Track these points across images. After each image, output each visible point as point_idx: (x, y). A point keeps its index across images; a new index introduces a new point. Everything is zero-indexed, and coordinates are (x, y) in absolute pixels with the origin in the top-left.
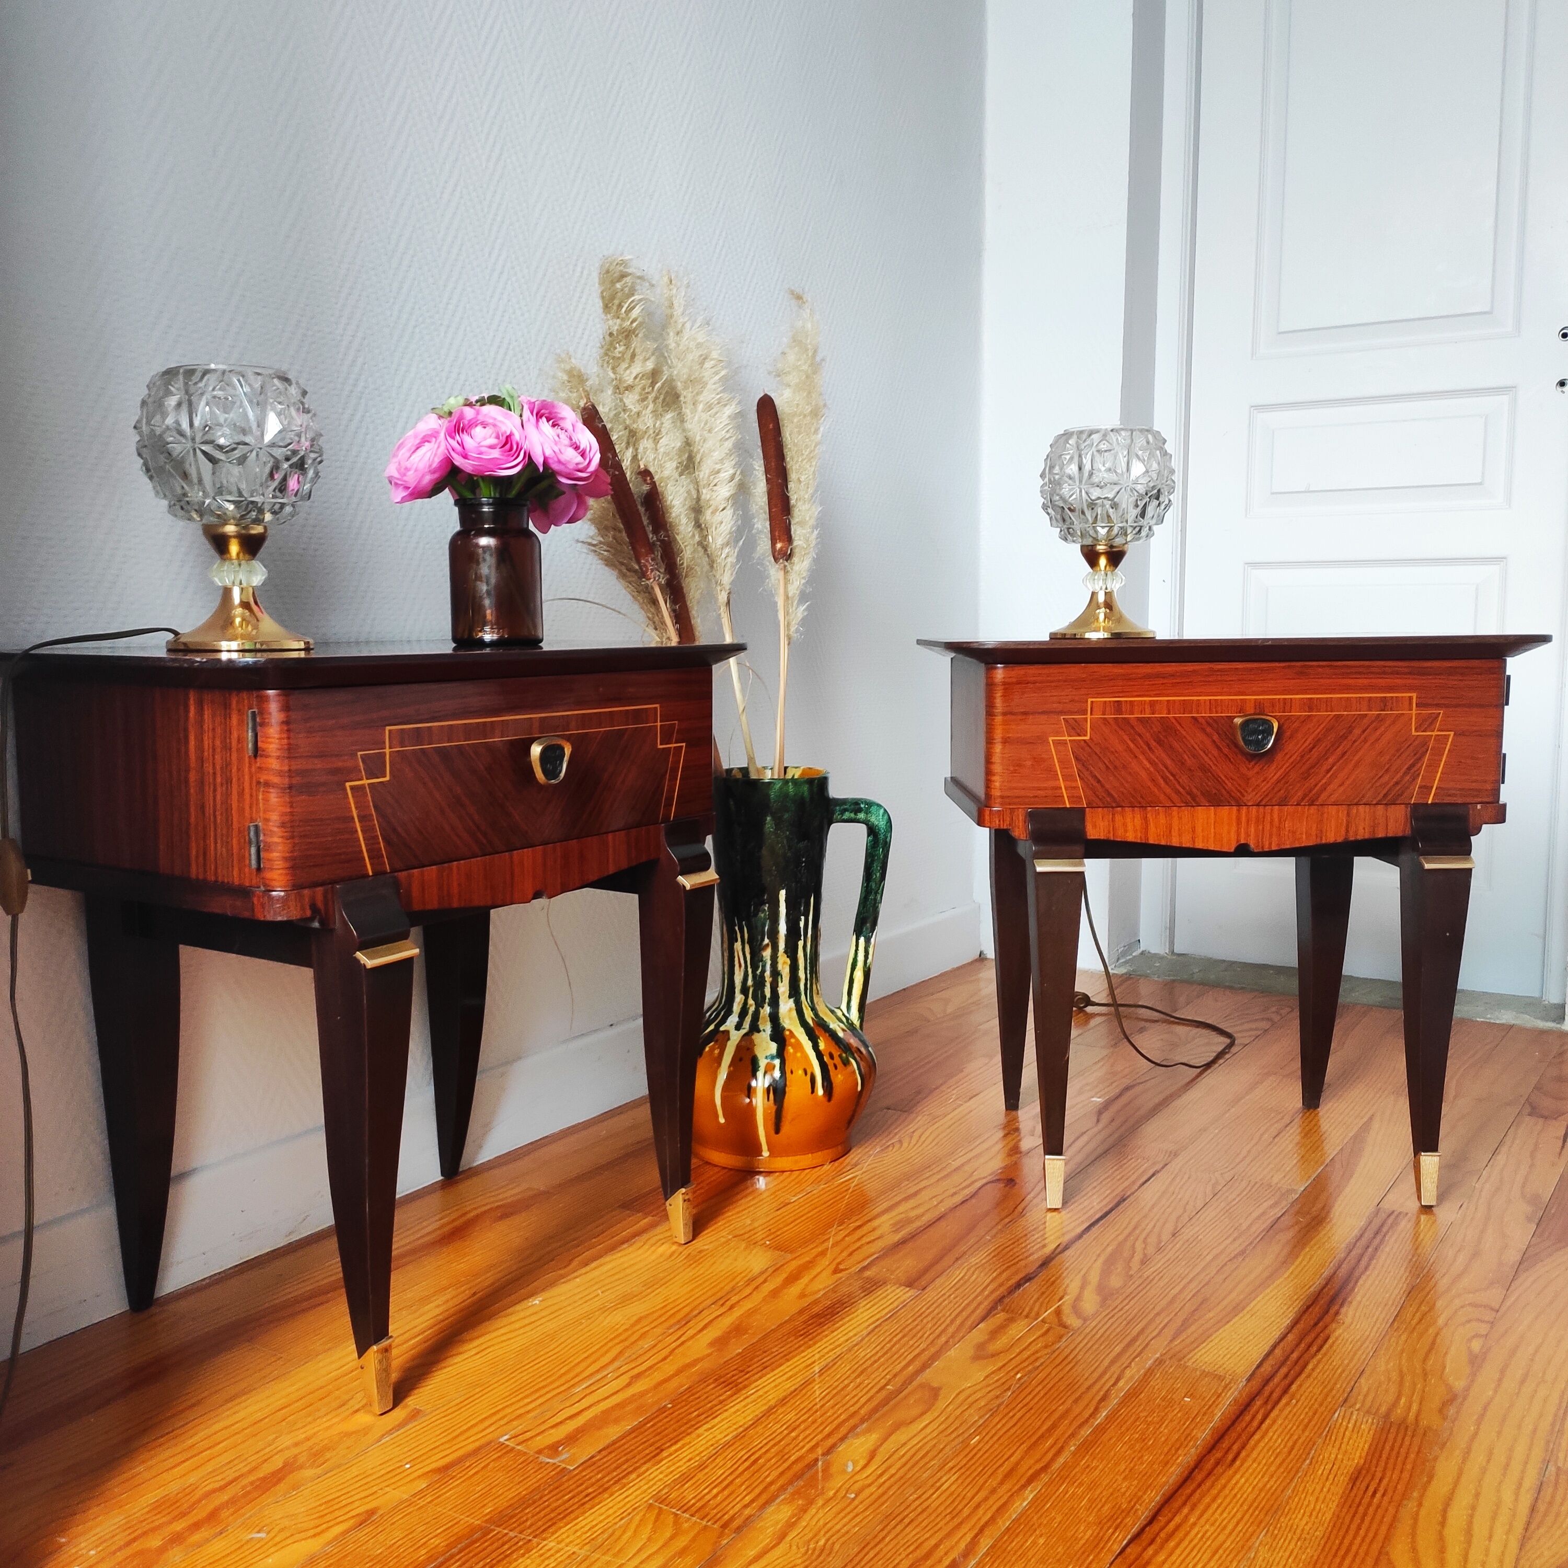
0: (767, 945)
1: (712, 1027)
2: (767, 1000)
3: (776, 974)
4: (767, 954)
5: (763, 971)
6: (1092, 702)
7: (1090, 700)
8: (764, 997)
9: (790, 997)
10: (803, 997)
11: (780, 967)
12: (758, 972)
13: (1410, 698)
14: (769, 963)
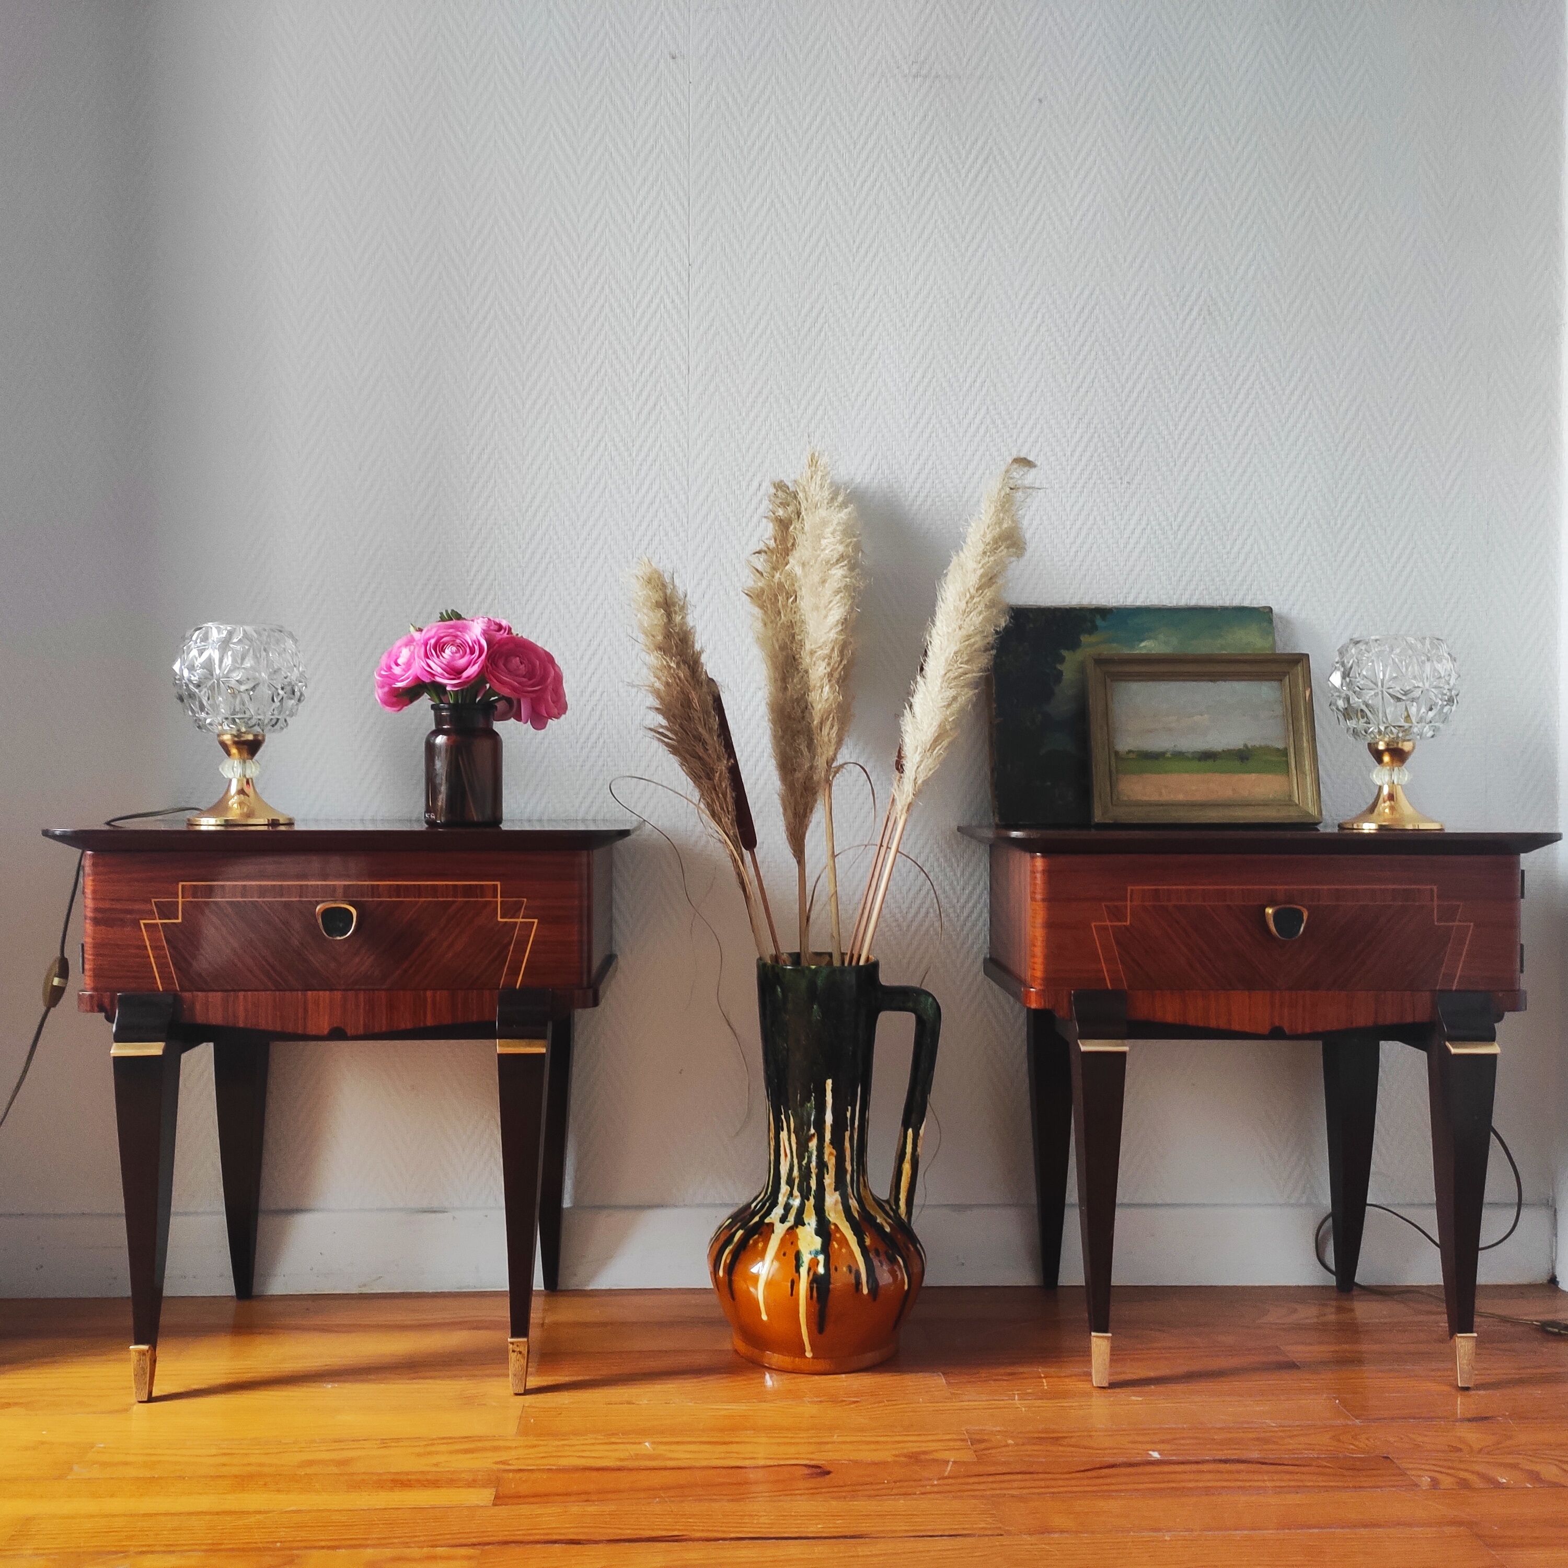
0: (813, 1135)
1: (757, 1219)
2: (813, 1193)
3: (822, 1165)
4: (813, 1144)
5: (809, 1162)
6: (1132, 890)
7: (1129, 888)
8: (809, 1188)
9: (836, 1190)
10: (850, 1190)
11: (826, 1158)
12: (804, 1163)
14: (815, 1153)
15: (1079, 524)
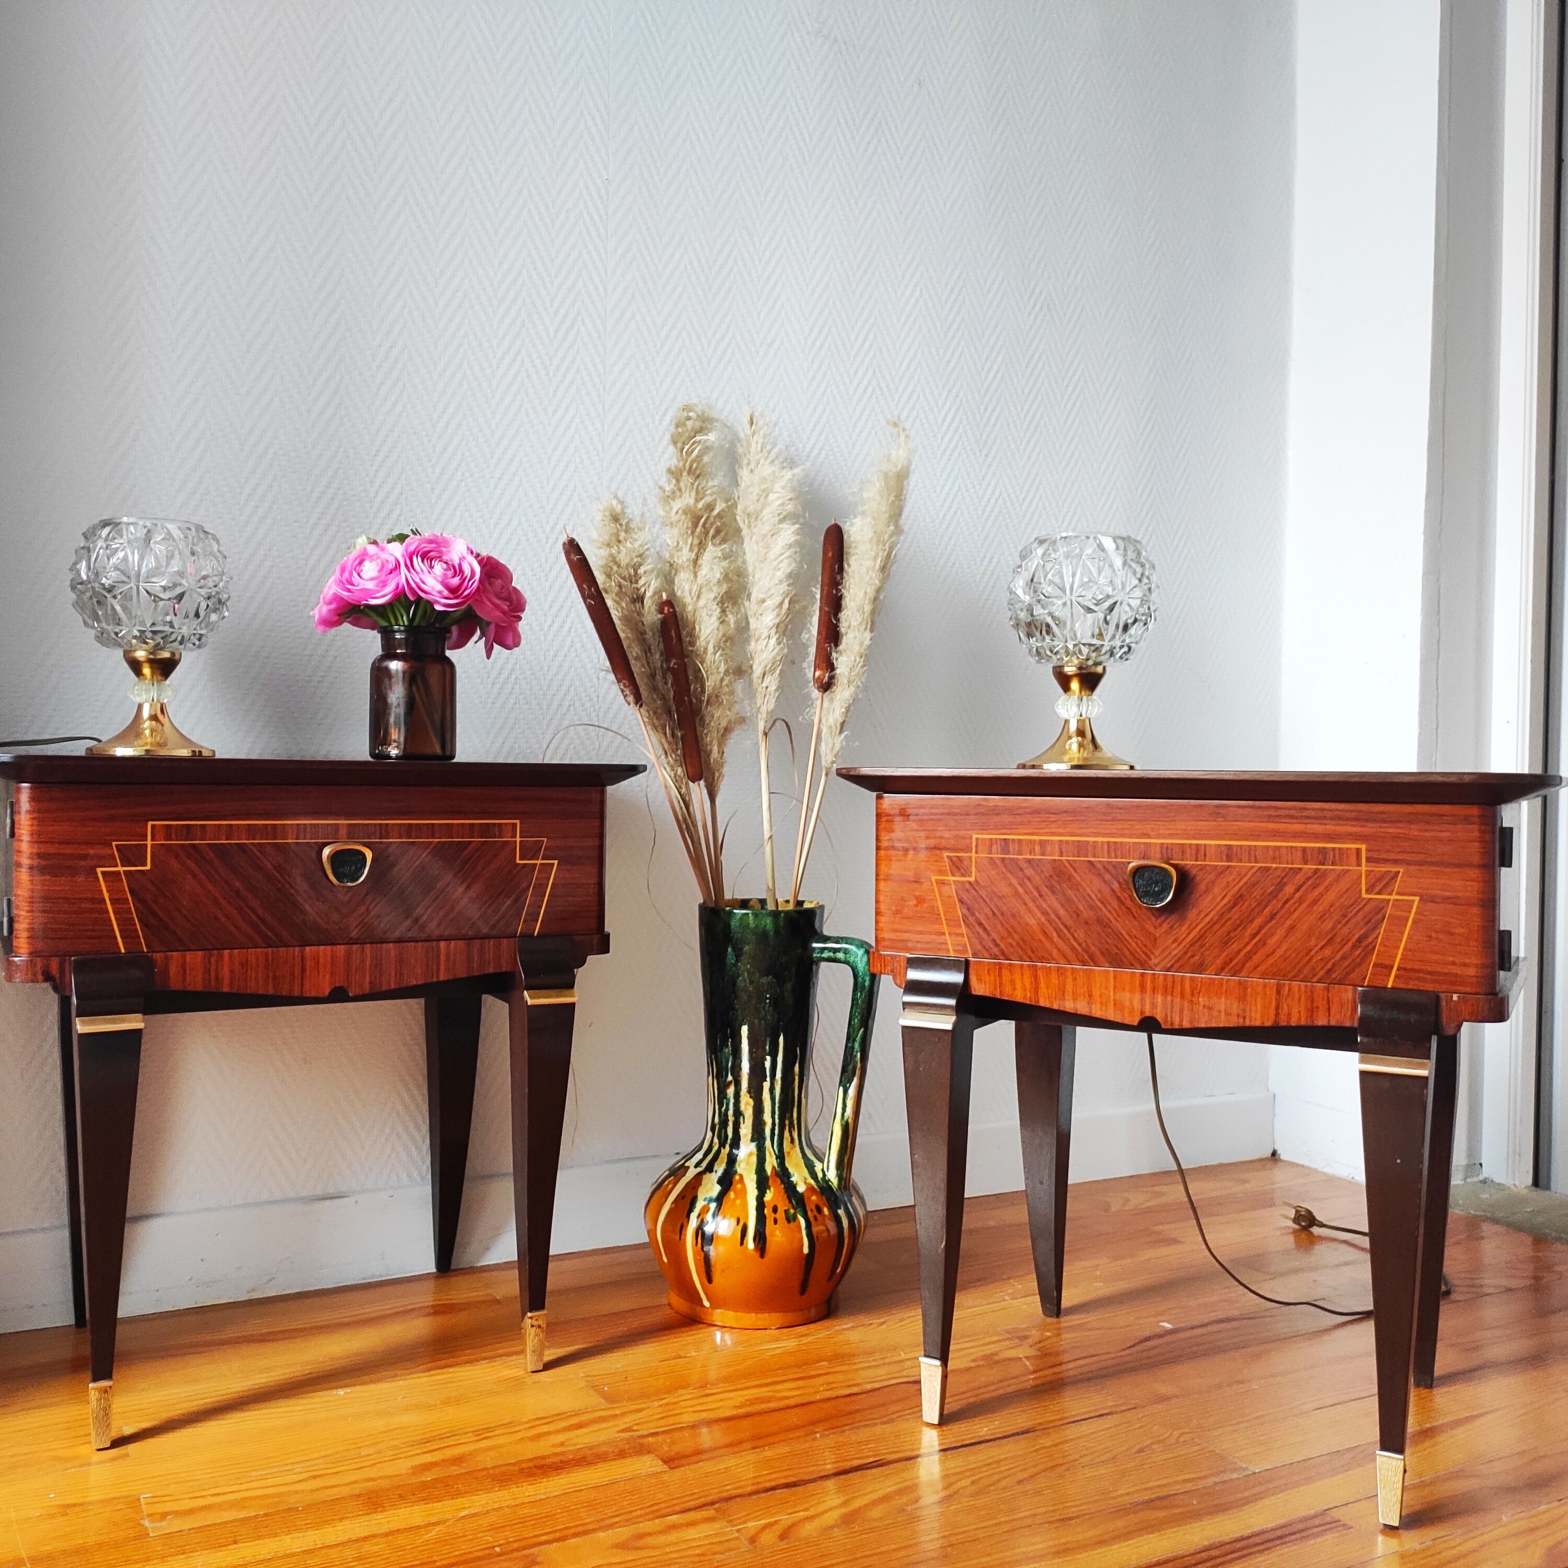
0: (731, 1082)
2: (729, 1141)
3: (738, 1113)
4: (731, 1091)
5: (727, 1109)
6: (977, 839)
7: (974, 837)
8: (726, 1136)
9: (752, 1140)
10: (768, 1143)
11: (742, 1107)
12: (723, 1109)
13: (1358, 851)
14: (732, 1101)
15: (947, 489)
